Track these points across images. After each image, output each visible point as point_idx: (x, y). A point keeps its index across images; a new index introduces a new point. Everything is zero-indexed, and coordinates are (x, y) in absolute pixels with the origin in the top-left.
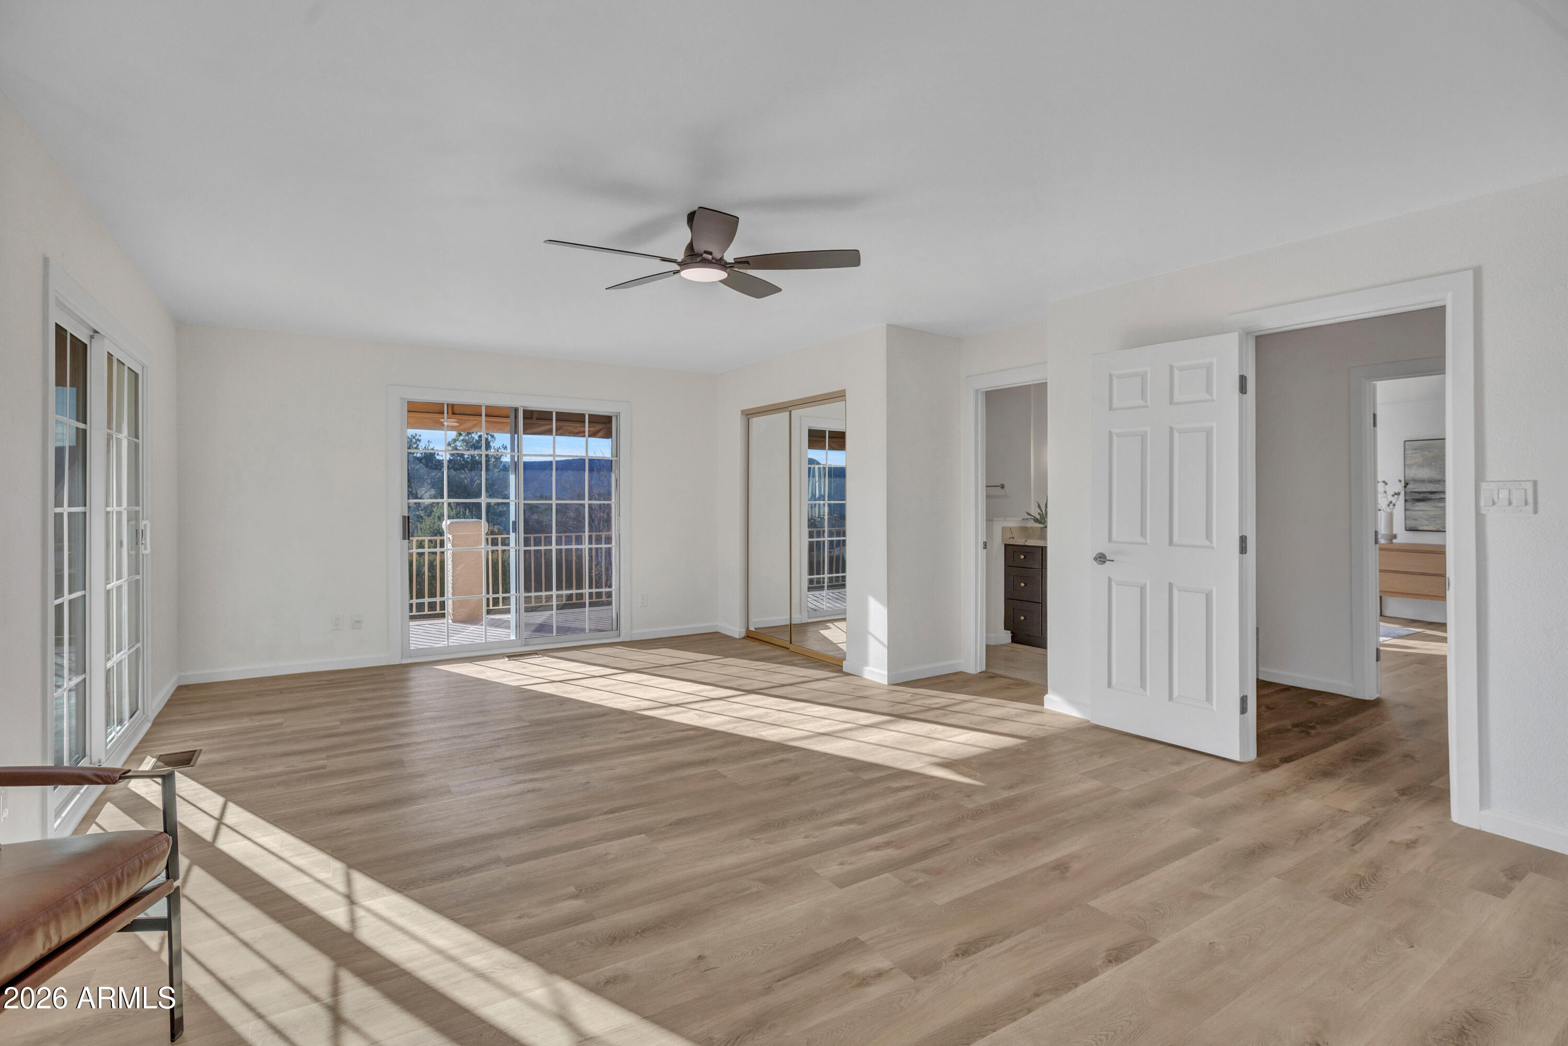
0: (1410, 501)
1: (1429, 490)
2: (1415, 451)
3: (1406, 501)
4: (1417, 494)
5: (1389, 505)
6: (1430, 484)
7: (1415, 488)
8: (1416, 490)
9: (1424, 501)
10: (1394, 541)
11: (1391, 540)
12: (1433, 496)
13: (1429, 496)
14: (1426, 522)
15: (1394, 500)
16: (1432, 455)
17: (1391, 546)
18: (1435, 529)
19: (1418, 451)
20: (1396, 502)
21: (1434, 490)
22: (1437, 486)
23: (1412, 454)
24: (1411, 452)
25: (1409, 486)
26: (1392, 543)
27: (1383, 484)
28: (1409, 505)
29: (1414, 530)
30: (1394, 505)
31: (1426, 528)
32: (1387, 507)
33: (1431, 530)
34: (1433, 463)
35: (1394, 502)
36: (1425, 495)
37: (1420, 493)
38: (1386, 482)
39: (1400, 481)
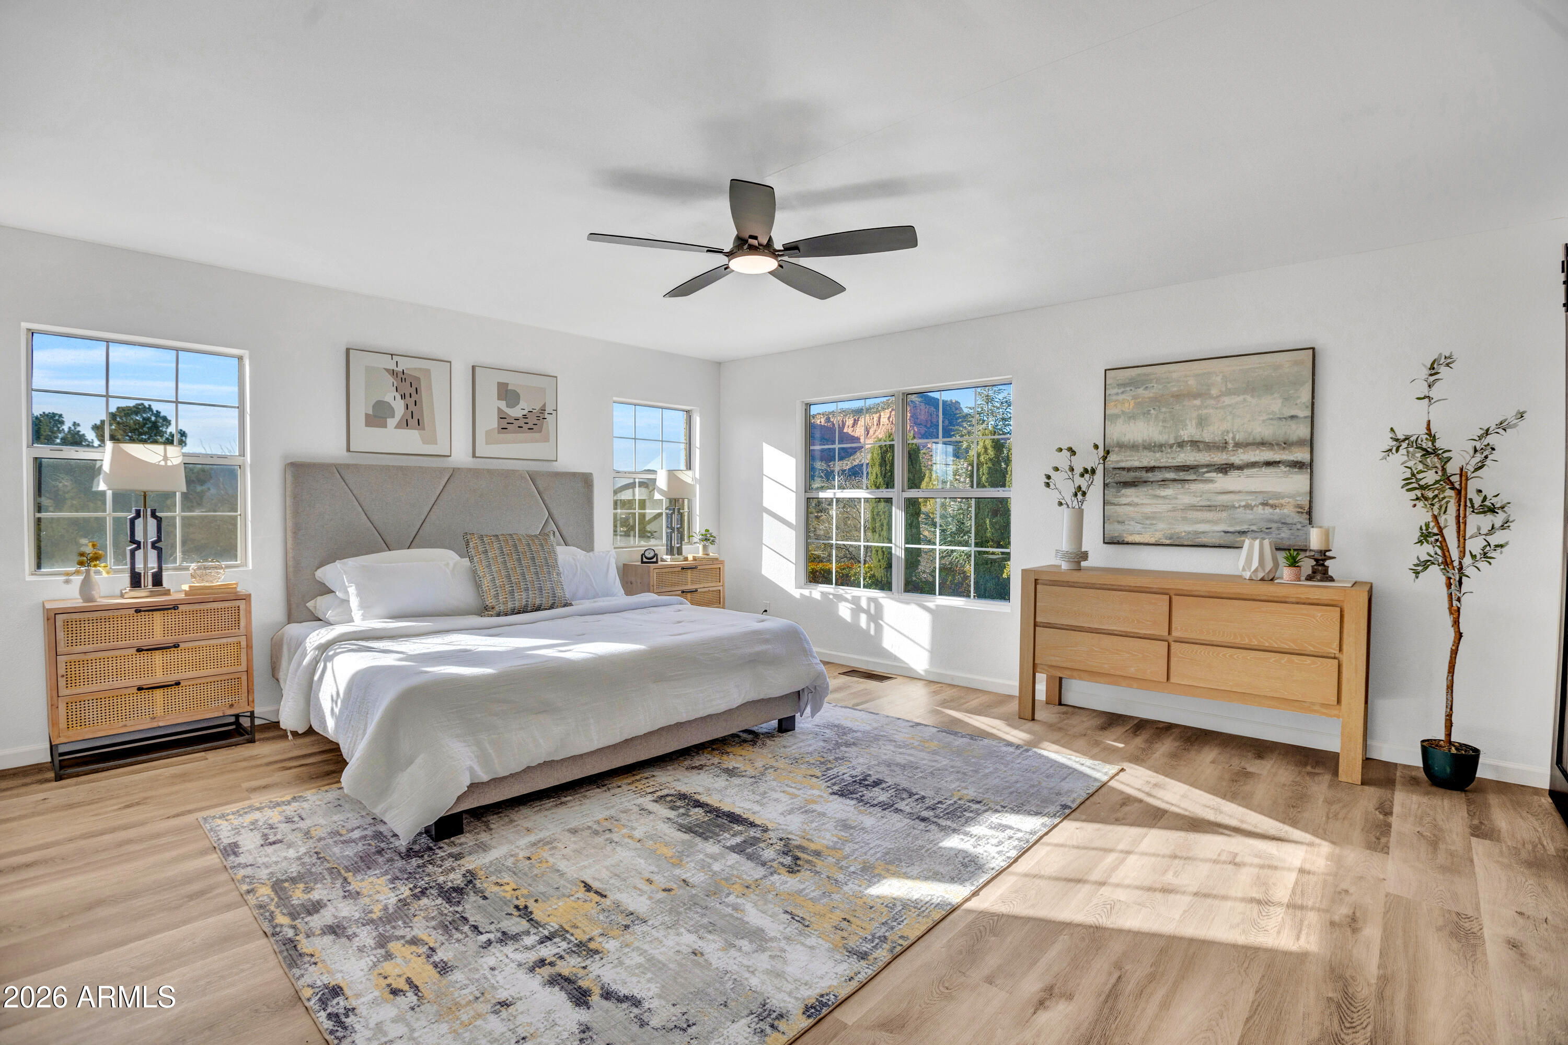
0: (1113, 487)
1: (1145, 463)
2: (1122, 390)
3: (1105, 485)
4: (1124, 473)
5: (1076, 495)
6: (1146, 453)
7: (1122, 461)
8: (1123, 465)
9: (1136, 486)
10: (1083, 564)
11: (1079, 563)
12: (1150, 476)
13: (1144, 475)
14: (1139, 527)
15: (1083, 482)
16: (1151, 395)
17: (1076, 577)
18: (1152, 541)
19: (1128, 389)
20: (1089, 486)
21: (1152, 464)
22: (1158, 455)
23: (1117, 394)
24: (1116, 390)
25: (1112, 458)
26: (1079, 569)
27: (1069, 454)
28: (1110, 492)
29: (1118, 543)
30: (1084, 494)
31: (1137, 539)
32: (1073, 498)
33: (1146, 541)
34: (1152, 411)
35: (1084, 489)
36: (1137, 474)
37: (1129, 470)
38: (1074, 449)
39: (1096, 447)
